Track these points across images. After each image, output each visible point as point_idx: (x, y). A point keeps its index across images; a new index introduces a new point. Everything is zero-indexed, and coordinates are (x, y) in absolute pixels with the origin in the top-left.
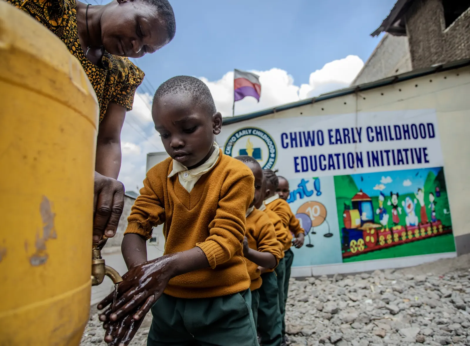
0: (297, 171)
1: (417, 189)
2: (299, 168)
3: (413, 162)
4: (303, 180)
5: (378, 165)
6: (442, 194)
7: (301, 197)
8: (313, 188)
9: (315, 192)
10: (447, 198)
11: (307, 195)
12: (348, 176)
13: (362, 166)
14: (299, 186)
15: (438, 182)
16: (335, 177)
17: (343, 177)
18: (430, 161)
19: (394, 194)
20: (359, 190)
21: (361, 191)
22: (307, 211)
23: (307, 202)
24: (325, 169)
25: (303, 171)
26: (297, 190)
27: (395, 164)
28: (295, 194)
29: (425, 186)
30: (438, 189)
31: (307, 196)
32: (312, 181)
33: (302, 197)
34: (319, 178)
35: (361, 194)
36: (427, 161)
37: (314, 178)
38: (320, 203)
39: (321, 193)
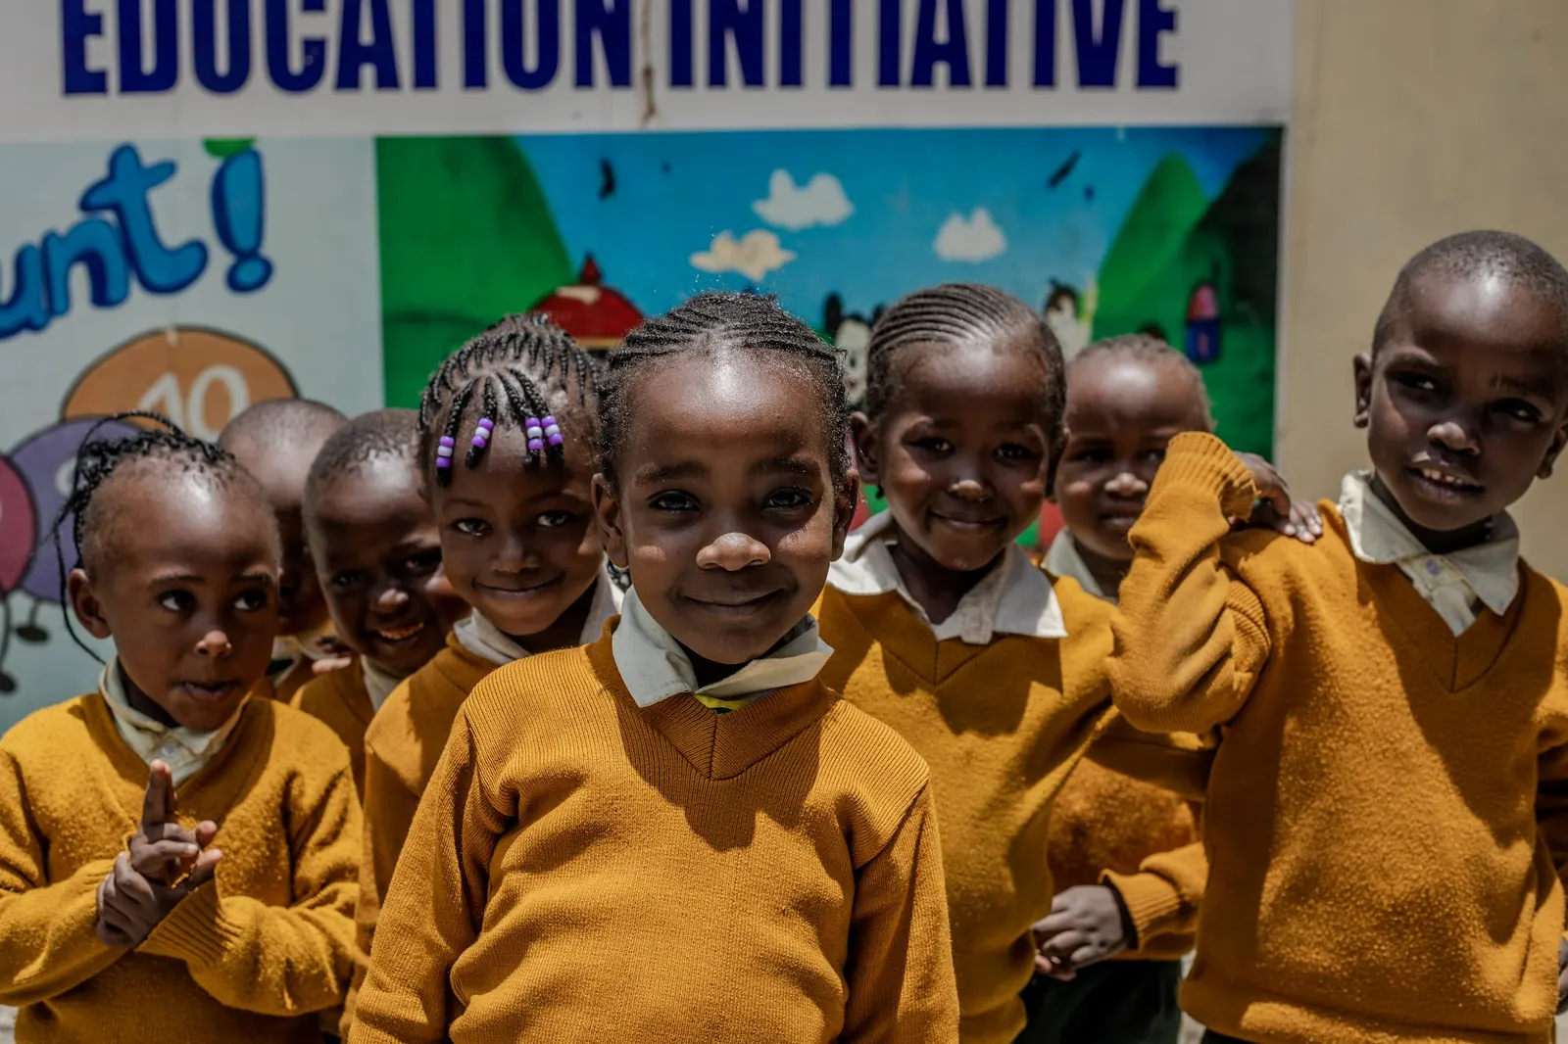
0: (80, 80)
1: (1045, 291)
2: (102, 53)
3: (1044, 75)
4: (123, 157)
5: (753, 76)
6: (1233, 341)
7: (102, 297)
8: (203, 228)
9: (220, 260)
10: (1267, 378)
11: (157, 277)
12: (501, 150)
13: (620, 76)
14: (85, 205)
15: (1218, 249)
16: (386, 147)
17: (454, 151)
18: (1185, 77)
19: (857, 318)
20: (577, 262)
21: (590, 275)
22: (146, 404)
23: (156, 334)
24: (308, 80)
25: (134, 81)
26: (75, 230)
27: (888, 76)
28: (57, 266)
29: (1110, 272)
30: (1208, 305)
31: (150, 287)
32: (198, 172)
33: (113, 292)
34: (260, 146)
35: (588, 295)
36: (1156, 75)
37: (212, 146)
38: (256, 347)
39: (268, 270)
